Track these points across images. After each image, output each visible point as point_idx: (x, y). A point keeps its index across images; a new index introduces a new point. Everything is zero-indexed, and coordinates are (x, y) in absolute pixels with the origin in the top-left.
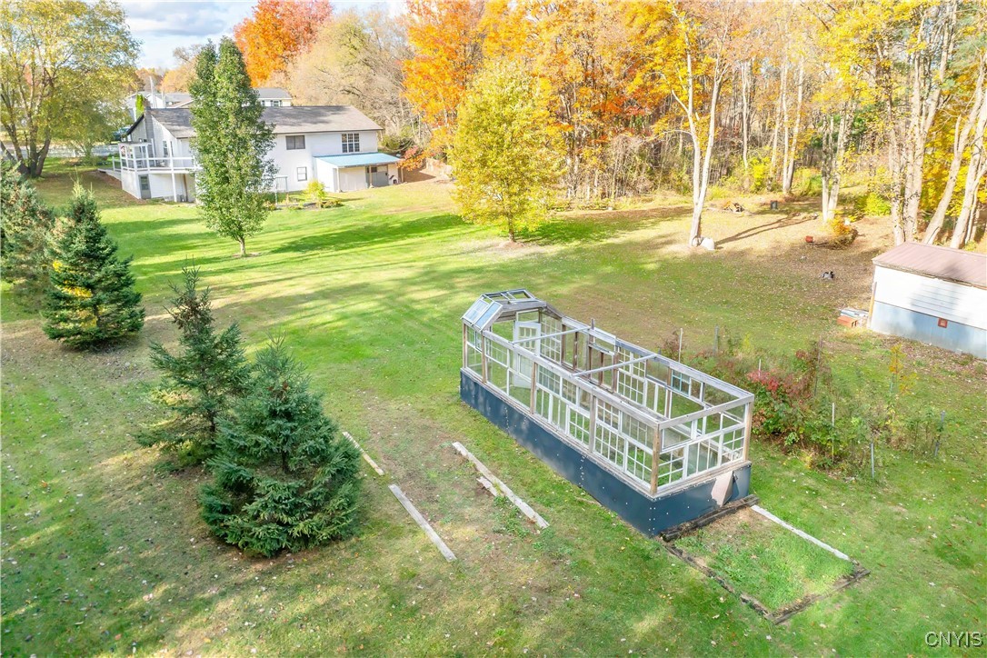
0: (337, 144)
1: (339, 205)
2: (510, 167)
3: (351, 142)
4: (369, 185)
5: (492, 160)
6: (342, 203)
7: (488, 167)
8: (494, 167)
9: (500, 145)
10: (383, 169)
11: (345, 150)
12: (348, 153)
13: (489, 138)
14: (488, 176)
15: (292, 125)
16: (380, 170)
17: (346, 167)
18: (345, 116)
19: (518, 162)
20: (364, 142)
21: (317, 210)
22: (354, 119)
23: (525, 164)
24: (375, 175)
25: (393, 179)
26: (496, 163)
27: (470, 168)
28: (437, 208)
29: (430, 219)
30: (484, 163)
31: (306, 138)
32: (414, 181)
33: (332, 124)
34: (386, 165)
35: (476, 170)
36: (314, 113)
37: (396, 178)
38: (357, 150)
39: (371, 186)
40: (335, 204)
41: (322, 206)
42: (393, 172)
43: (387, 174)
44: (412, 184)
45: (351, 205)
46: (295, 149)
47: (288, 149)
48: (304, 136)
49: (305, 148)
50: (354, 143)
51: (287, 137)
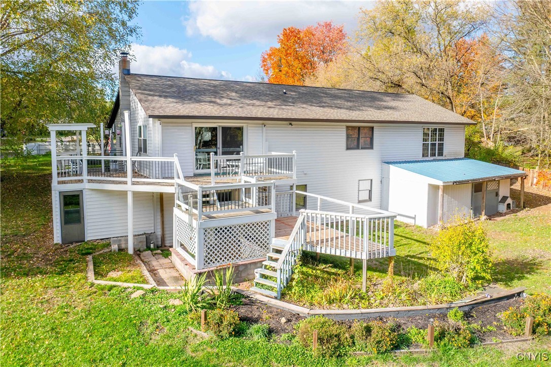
3: (434, 142)
10: (494, 186)
11: (425, 153)
12: (430, 158)
16: (491, 187)
18: (416, 105)
22: (431, 108)
25: (507, 202)
31: (374, 129)
33: (407, 113)
37: (510, 200)
38: (441, 152)
42: (504, 191)
43: (497, 194)
46: (358, 148)
47: (348, 149)
48: (372, 128)
49: (372, 148)
50: (437, 142)
51: (347, 127)
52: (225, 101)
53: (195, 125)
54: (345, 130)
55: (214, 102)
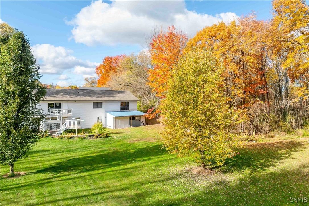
0: (118, 106)
1: (107, 136)
2: (203, 117)
3: (125, 106)
4: (130, 126)
5: (190, 112)
6: (110, 135)
7: (187, 117)
8: (191, 117)
9: (196, 102)
10: (138, 118)
11: (121, 109)
12: (123, 111)
13: (188, 96)
14: (187, 123)
15: (97, 97)
16: (136, 118)
17: (119, 117)
18: (124, 95)
19: (209, 114)
20: (131, 106)
21: (94, 139)
22: (128, 96)
23: (213, 115)
24: (134, 121)
25: (143, 123)
26: (192, 114)
27: (175, 117)
28: (160, 139)
29: (154, 147)
30: (183, 114)
31: (103, 103)
32: (152, 124)
33: (116, 98)
34: (140, 116)
35: (178, 119)
36: (110, 93)
37: (144, 123)
38: (128, 109)
39: (131, 126)
40: (105, 136)
41: (97, 137)
42: (143, 120)
43: (140, 121)
44: (151, 125)
45: (115, 136)
46: (97, 108)
47: (94, 108)
48: (102, 102)
49: (102, 108)
50: (126, 106)
51: (94, 102)
52: (59, 96)
53: (48, 102)
54: (93, 103)
55: (55, 96)
